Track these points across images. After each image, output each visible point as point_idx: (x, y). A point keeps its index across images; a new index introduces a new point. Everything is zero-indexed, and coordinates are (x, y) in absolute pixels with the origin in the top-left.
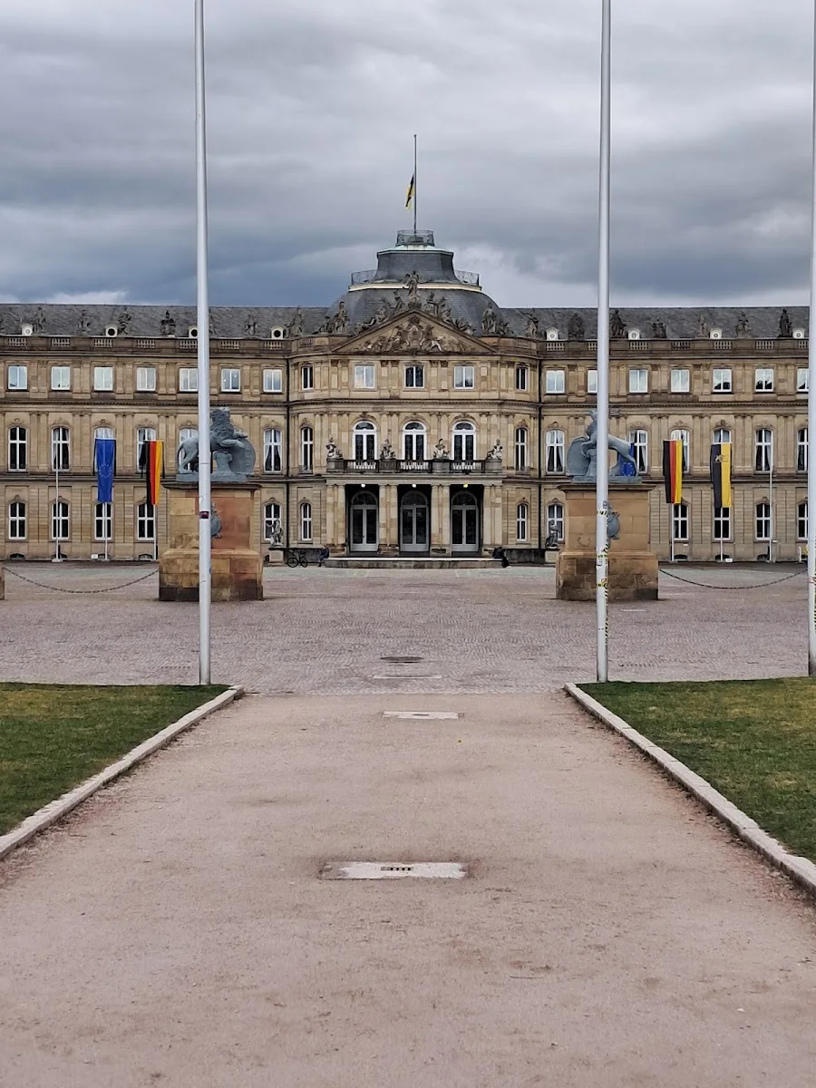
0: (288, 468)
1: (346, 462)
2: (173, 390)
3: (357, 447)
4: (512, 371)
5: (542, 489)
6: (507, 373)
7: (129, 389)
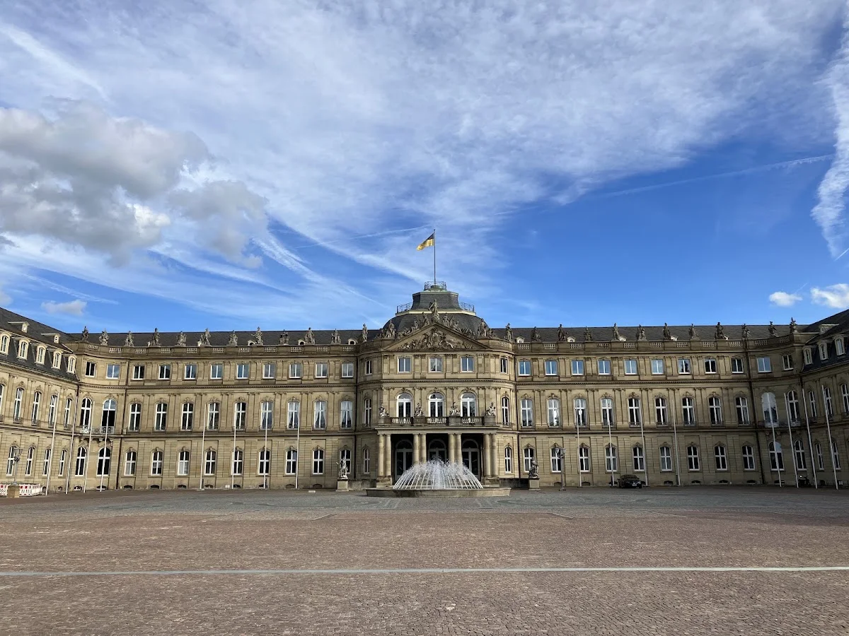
0: (356, 426)
1: (391, 419)
2: (285, 378)
3: (400, 410)
4: (498, 361)
5: (520, 438)
6: (495, 362)
7: (259, 378)
